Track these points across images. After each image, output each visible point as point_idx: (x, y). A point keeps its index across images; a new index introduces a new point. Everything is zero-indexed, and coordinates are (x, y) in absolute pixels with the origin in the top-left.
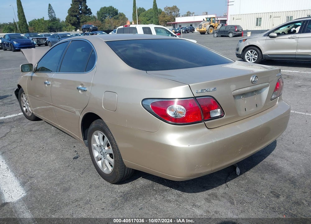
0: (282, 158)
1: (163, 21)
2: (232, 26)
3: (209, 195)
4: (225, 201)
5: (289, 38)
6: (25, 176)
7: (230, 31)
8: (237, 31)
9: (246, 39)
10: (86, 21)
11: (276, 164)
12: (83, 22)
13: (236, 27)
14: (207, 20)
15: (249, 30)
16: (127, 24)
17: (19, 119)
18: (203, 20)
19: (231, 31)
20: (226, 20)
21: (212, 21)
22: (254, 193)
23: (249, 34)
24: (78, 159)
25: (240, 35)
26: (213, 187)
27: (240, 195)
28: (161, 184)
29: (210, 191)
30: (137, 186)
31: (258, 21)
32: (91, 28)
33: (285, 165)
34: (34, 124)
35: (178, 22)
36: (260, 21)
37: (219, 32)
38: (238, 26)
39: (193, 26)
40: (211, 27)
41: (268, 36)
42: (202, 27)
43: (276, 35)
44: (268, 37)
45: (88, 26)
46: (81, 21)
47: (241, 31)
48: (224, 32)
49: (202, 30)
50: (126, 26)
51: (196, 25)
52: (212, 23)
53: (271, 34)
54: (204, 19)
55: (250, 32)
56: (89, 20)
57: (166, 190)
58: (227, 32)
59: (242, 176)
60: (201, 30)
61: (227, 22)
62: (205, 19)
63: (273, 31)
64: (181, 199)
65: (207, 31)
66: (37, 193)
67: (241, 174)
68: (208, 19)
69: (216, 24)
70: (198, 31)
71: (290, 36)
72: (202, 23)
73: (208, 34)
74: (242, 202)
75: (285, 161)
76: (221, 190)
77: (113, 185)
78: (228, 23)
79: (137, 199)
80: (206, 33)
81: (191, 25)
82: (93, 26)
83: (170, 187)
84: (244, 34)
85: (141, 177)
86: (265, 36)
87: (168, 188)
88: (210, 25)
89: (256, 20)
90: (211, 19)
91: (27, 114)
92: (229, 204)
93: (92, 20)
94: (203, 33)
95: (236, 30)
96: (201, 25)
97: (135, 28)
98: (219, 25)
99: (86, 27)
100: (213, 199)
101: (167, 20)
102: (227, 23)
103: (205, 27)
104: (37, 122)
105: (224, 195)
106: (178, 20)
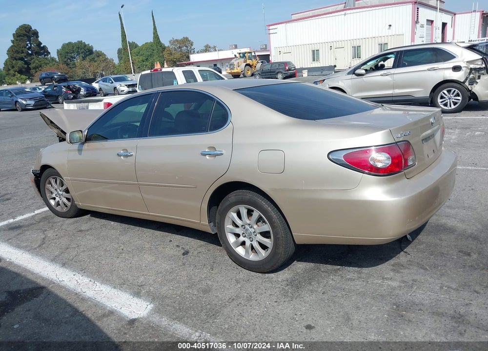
0: (448, 217)
1: (170, 61)
2: (280, 64)
3: (393, 265)
4: (415, 268)
5: (382, 75)
6: (128, 285)
7: (278, 71)
8: (288, 71)
9: (324, 80)
10: (41, 66)
11: (445, 224)
12: (35, 68)
13: (286, 64)
14: (240, 57)
15: (304, 67)
16: (156, 68)
17: (44, 218)
18: (234, 57)
19: (281, 71)
20: (269, 55)
21: (247, 57)
22: (441, 256)
23: (305, 74)
24: (190, 254)
25: (293, 76)
26: (391, 258)
27: (428, 260)
28: (327, 264)
29: (392, 262)
30: (298, 271)
31: (315, 55)
32: (56, 77)
33: (456, 222)
34: (76, 222)
35: (195, 61)
36: (318, 54)
37: (262, 73)
38: (289, 62)
39: (218, 66)
40: (247, 67)
41: (354, 73)
42: (235, 66)
43: (364, 72)
44: (354, 75)
45: (51, 73)
46: (31, 66)
47: (293, 70)
48: (270, 72)
49: (235, 71)
50: (154, 70)
51: (223, 65)
52: (248, 61)
53: (358, 71)
54: (235, 55)
55: (307, 70)
56: (46, 64)
57: (339, 269)
58: (274, 72)
59: (416, 241)
60: (233, 71)
61: (270, 57)
62: (238, 55)
63: (359, 67)
64: (363, 275)
65: (243, 72)
66: (168, 301)
67: (413, 240)
68: (242, 55)
69: (255, 62)
70: (229, 73)
71: (382, 72)
72: (233, 61)
73: (245, 77)
74: (435, 267)
75: (454, 219)
76: (402, 258)
77: (266, 275)
78: (273, 59)
79: (310, 284)
80: (242, 76)
81: (215, 65)
82: (59, 74)
83: (341, 265)
84: (297, 74)
85: (296, 261)
86: (349, 74)
87: (339, 267)
88: (245, 64)
89: (311, 53)
90: (246, 55)
91: (58, 209)
92: (422, 271)
93: (51, 64)
94: (236, 76)
95: (287, 68)
96: (232, 64)
97: (172, 73)
98: (258, 62)
99: (47, 76)
100: (401, 269)
101: (176, 59)
102: (270, 59)
103: (239, 66)
104: (78, 218)
105: (410, 263)
106: (194, 58)
